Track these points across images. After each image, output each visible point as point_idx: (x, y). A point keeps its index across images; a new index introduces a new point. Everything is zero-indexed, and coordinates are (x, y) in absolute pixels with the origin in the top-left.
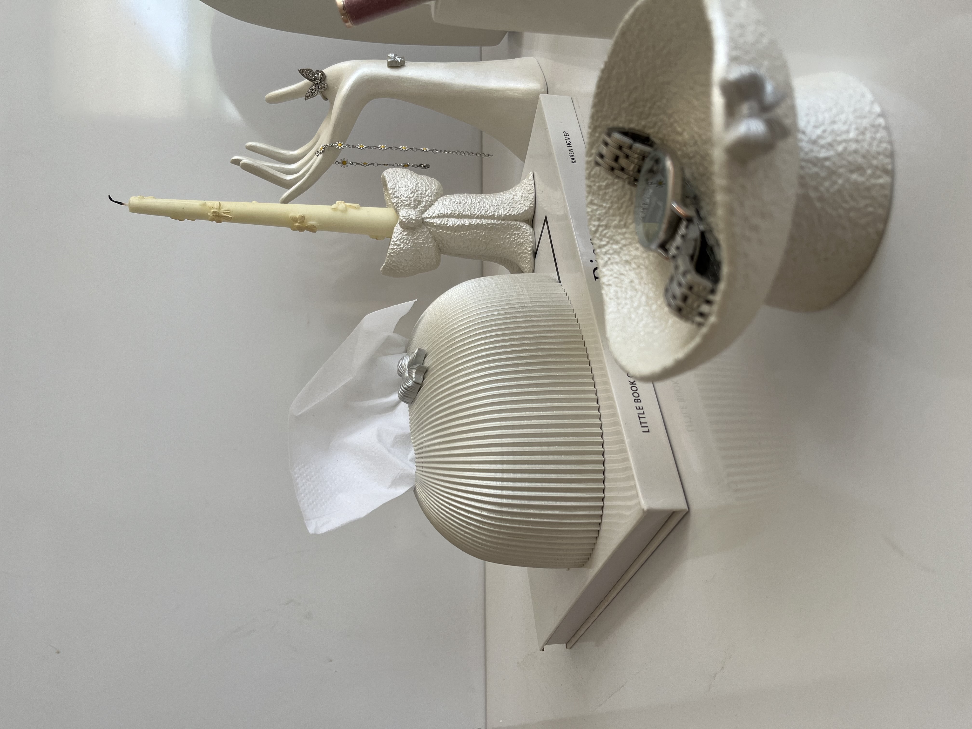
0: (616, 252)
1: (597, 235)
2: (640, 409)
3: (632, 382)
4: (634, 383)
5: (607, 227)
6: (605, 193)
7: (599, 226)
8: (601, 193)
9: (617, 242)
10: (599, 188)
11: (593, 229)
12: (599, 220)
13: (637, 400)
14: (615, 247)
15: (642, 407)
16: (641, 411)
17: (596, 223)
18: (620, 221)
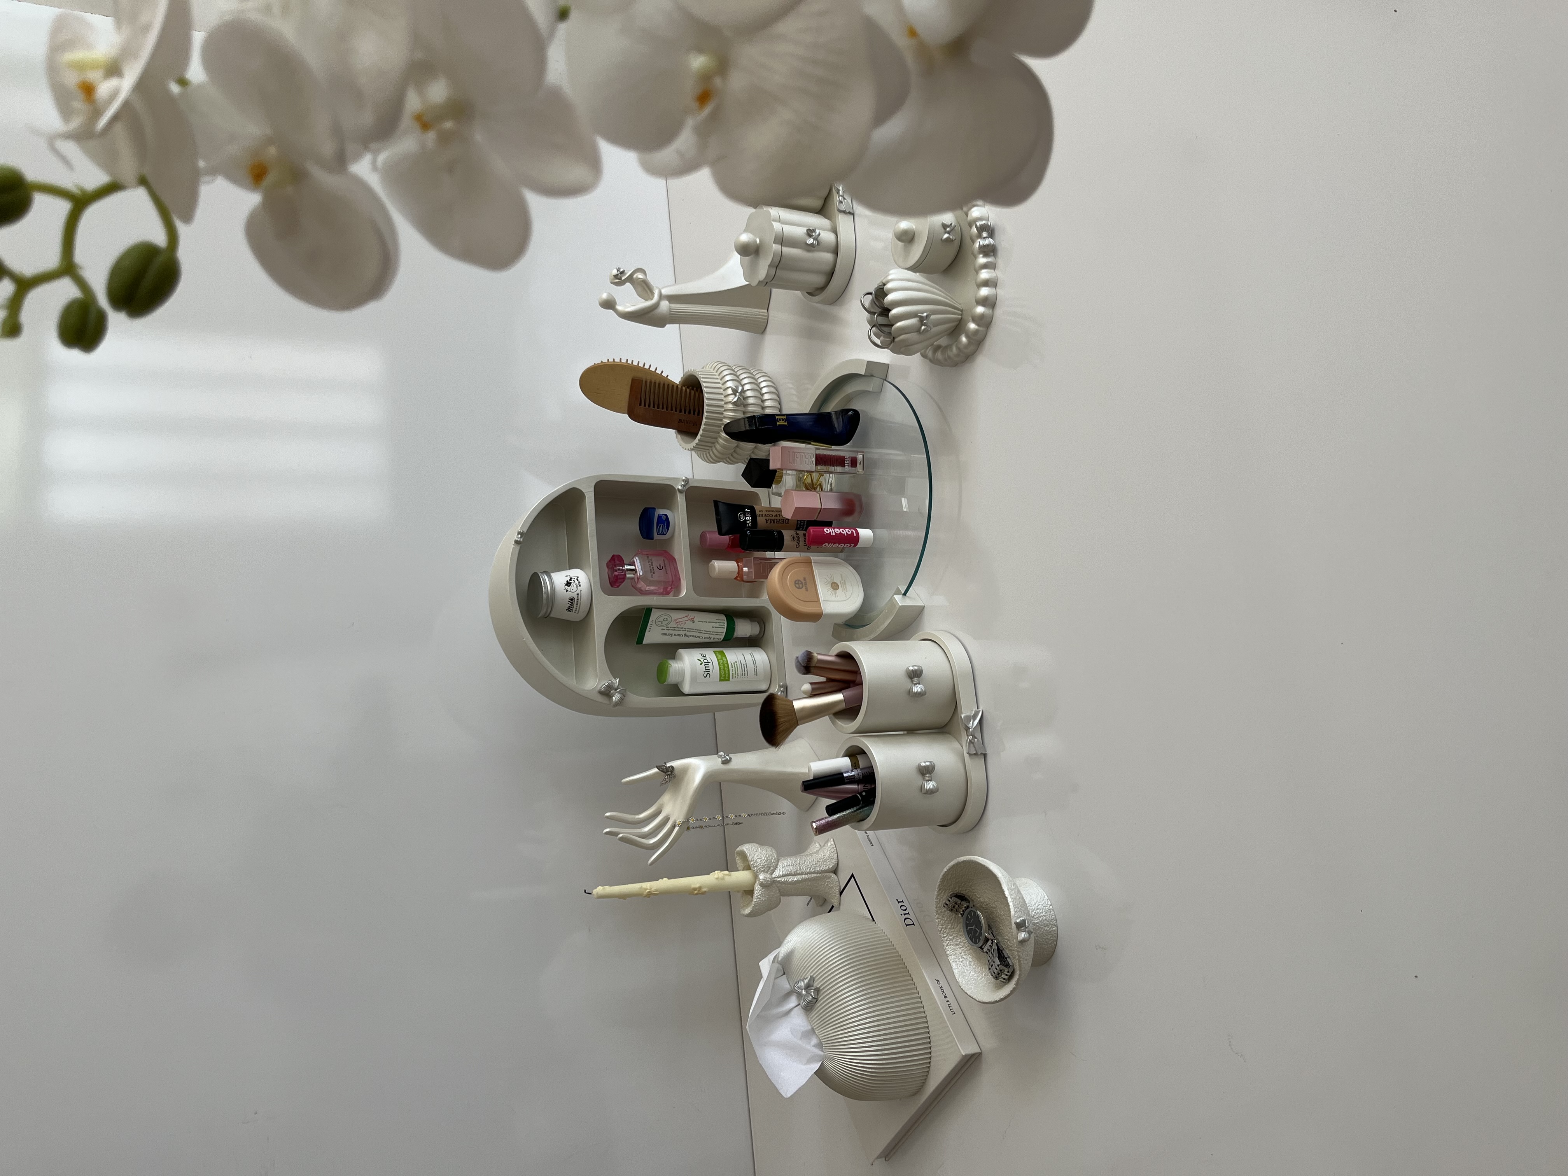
0: (951, 940)
1: (942, 932)
5: (946, 928)
6: (944, 914)
7: (942, 928)
8: (942, 914)
9: (951, 936)
10: (941, 912)
11: (940, 929)
12: (942, 925)
13: (946, 997)
14: (951, 937)
15: (949, 1000)
16: (949, 1003)
17: (941, 927)
18: (951, 926)
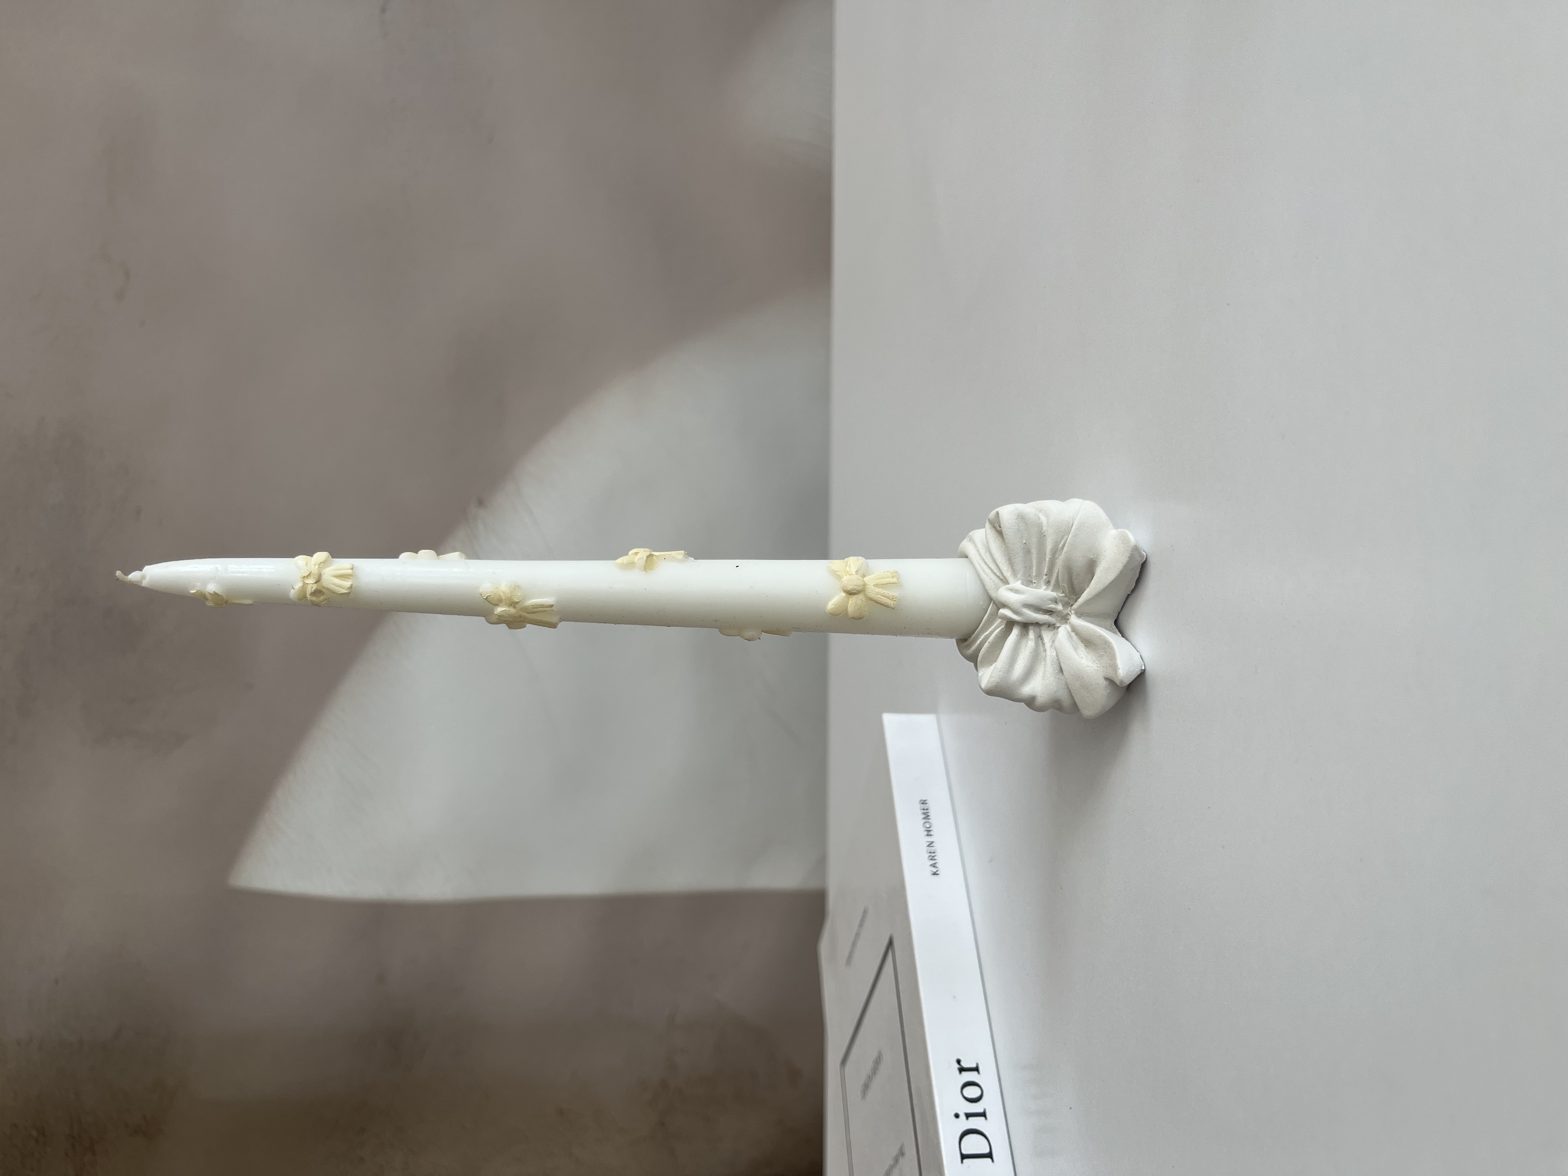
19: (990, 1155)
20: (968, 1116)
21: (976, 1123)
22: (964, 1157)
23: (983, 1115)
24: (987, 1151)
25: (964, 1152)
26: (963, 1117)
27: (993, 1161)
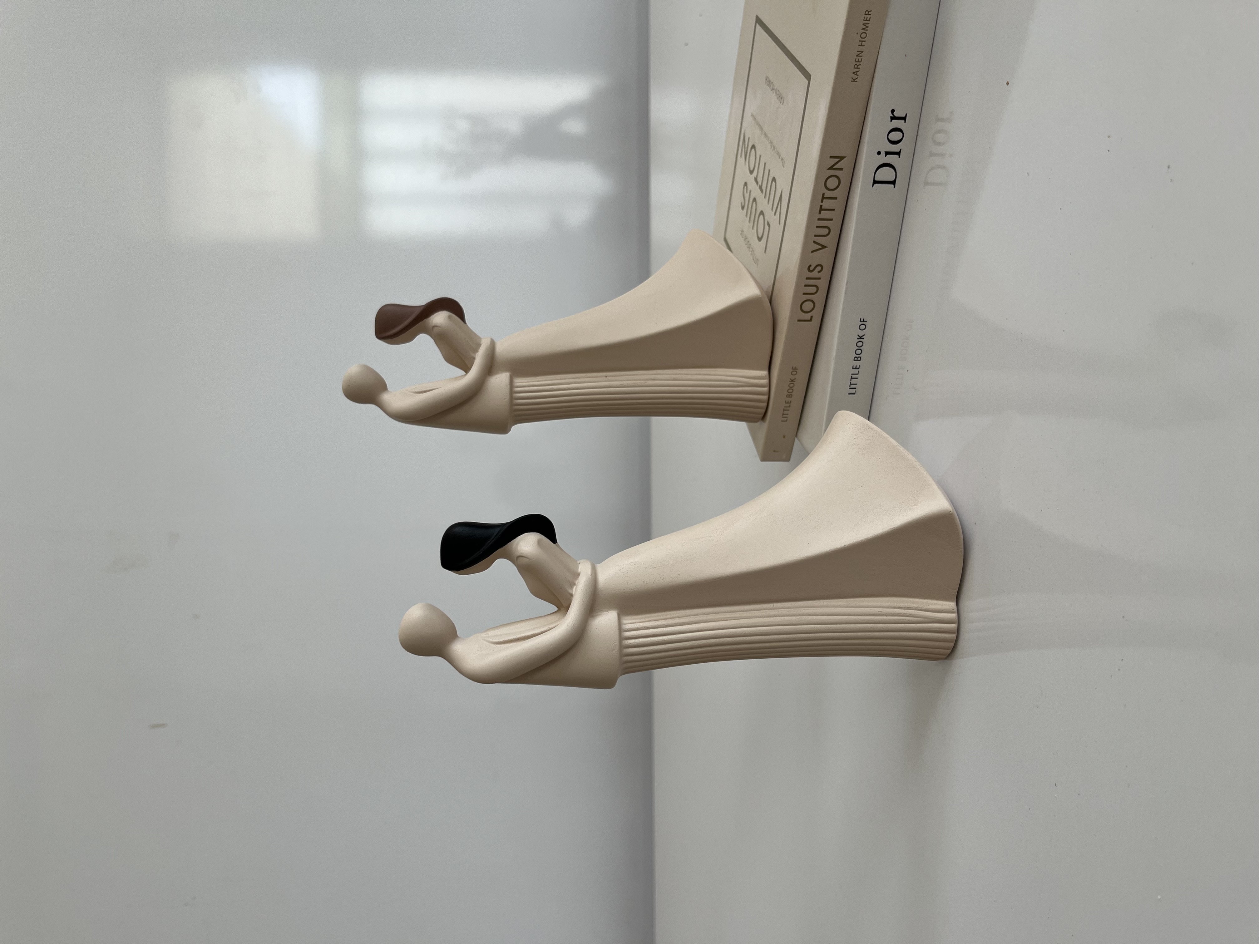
2: (856, 368)
3: (860, 336)
4: (862, 338)
13: (857, 359)
15: (859, 366)
16: (856, 371)
19: (893, 183)
20: (887, 153)
21: (890, 159)
22: (875, 182)
23: (898, 154)
24: (893, 179)
25: (876, 179)
26: (883, 154)
27: (894, 187)
